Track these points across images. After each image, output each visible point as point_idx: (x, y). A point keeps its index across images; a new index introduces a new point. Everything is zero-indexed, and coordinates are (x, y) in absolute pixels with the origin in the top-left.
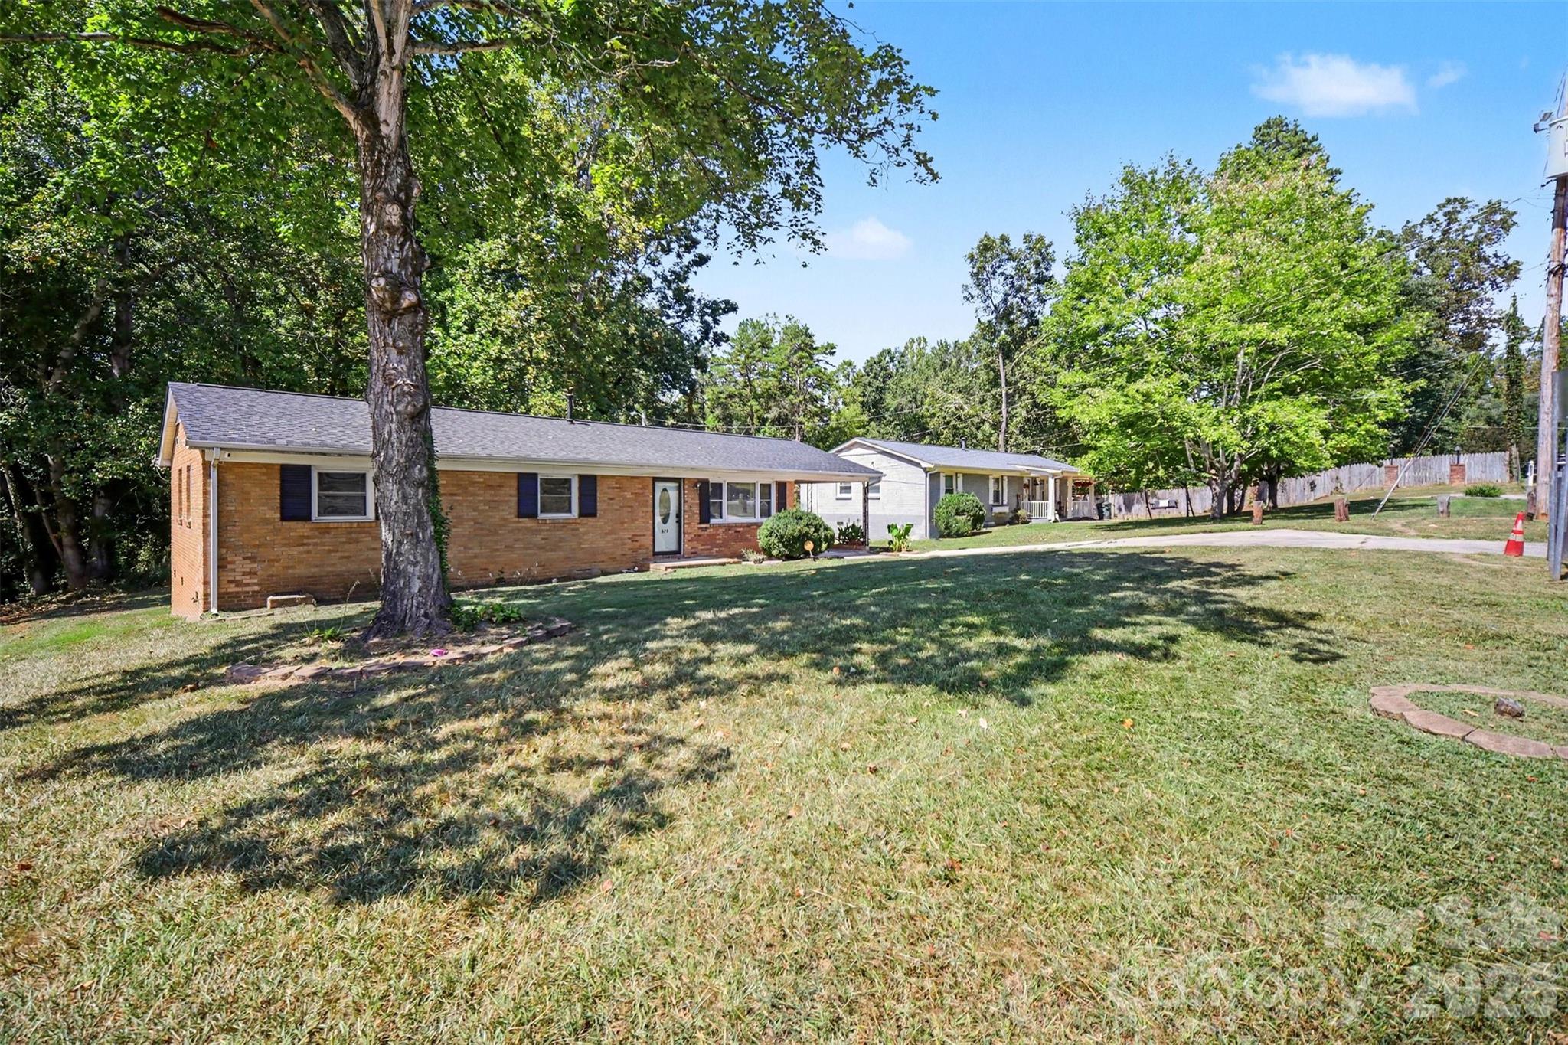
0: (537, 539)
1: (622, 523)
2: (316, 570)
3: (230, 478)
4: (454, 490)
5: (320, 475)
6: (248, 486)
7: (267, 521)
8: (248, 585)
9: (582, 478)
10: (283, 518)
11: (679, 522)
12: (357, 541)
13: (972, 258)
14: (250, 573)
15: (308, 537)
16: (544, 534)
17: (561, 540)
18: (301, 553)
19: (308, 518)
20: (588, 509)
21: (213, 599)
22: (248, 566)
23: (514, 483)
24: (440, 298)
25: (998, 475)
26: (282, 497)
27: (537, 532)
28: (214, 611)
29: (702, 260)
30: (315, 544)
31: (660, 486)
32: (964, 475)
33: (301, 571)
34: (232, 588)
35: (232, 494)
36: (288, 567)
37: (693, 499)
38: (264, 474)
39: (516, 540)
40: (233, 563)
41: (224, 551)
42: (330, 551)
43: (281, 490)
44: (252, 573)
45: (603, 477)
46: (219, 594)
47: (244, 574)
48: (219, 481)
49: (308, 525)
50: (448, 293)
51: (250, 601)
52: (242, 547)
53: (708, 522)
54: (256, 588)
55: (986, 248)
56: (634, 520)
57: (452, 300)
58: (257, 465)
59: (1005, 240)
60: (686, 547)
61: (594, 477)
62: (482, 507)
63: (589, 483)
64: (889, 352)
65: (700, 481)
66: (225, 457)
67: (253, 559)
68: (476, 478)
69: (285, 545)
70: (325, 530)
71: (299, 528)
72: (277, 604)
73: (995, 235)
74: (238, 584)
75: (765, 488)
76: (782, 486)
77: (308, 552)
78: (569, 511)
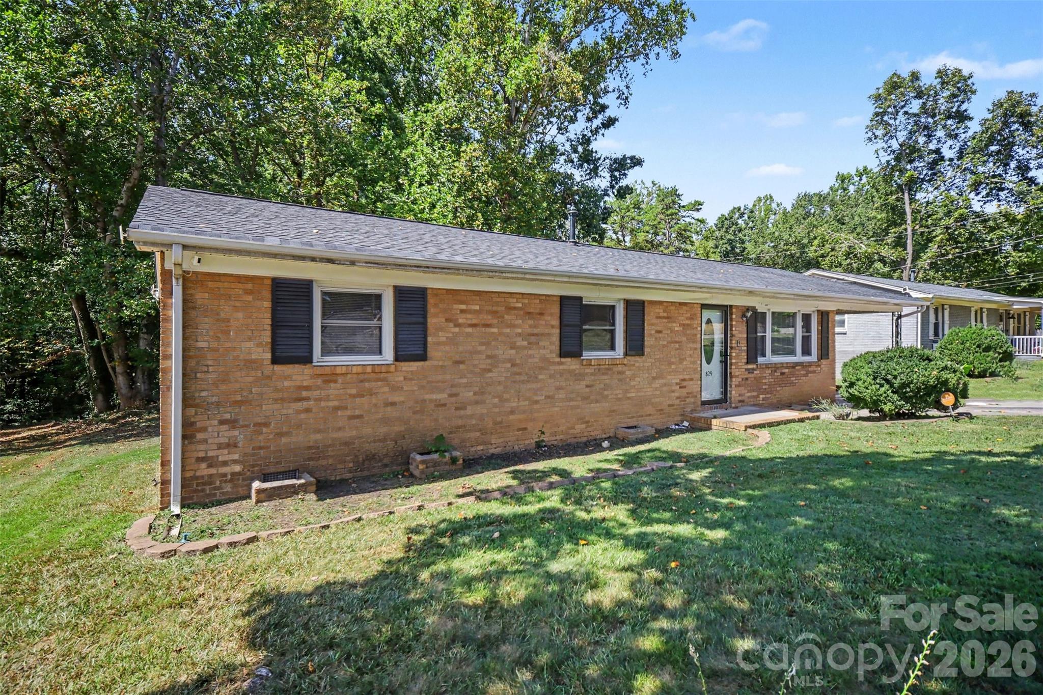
0: (581, 386)
1: (670, 363)
2: (318, 436)
3: (201, 297)
4: (488, 318)
5: (324, 293)
6: (226, 310)
7: (251, 364)
8: (225, 463)
9: (628, 303)
10: (275, 361)
11: (725, 362)
12: (371, 393)
13: (878, 98)
14: (228, 446)
15: (307, 388)
16: (588, 380)
17: (607, 387)
18: (298, 412)
19: (307, 360)
20: (635, 346)
21: (175, 489)
22: (226, 434)
23: (556, 309)
24: (403, 155)
25: (976, 306)
26: (276, 326)
27: (579, 377)
28: (176, 509)
29: (610, 123)
30: (319, 400)
31: (707, 314)
32: (950, 306)
33: (299, 439)
34: (204, 470)
35: (205, 324)
36: (280, 435)
37: (740, 332)
38: (248, 292)
39: (559, 388)
40: (204, 429)
41: (192, 411)
42: (336, 409)
43: (273, 319)
44: (231, 445)
45: (652, 303)
46: (184, 479)
47: (220, 447)
48: (185, 301)
49: (306, 370)
50: (410, 150)
51: (228, 488)
52: (218, 404)
53: (755, 362)
54: (237, 468)
55: (894, 85)
56: (682, 360)
57: (412, 156)
58: (239, 279)
59: (915, 76)
60: (734, 393)
61: (642, 303)
62: (521, 343)
63: (635, 309)
64: (739, 209)
65: (748, 309)
66: (192, 263)
67: (232, 423)
68: (513, 302)
69: (276, 400)
70: (330, 376)
71: (296, 374)
72: (266, 496)
73: (905, 73)
74: (212, 462)
75: (807, 318)
76: (824, 316)
77: (308, 410)
78: (613, 348)
